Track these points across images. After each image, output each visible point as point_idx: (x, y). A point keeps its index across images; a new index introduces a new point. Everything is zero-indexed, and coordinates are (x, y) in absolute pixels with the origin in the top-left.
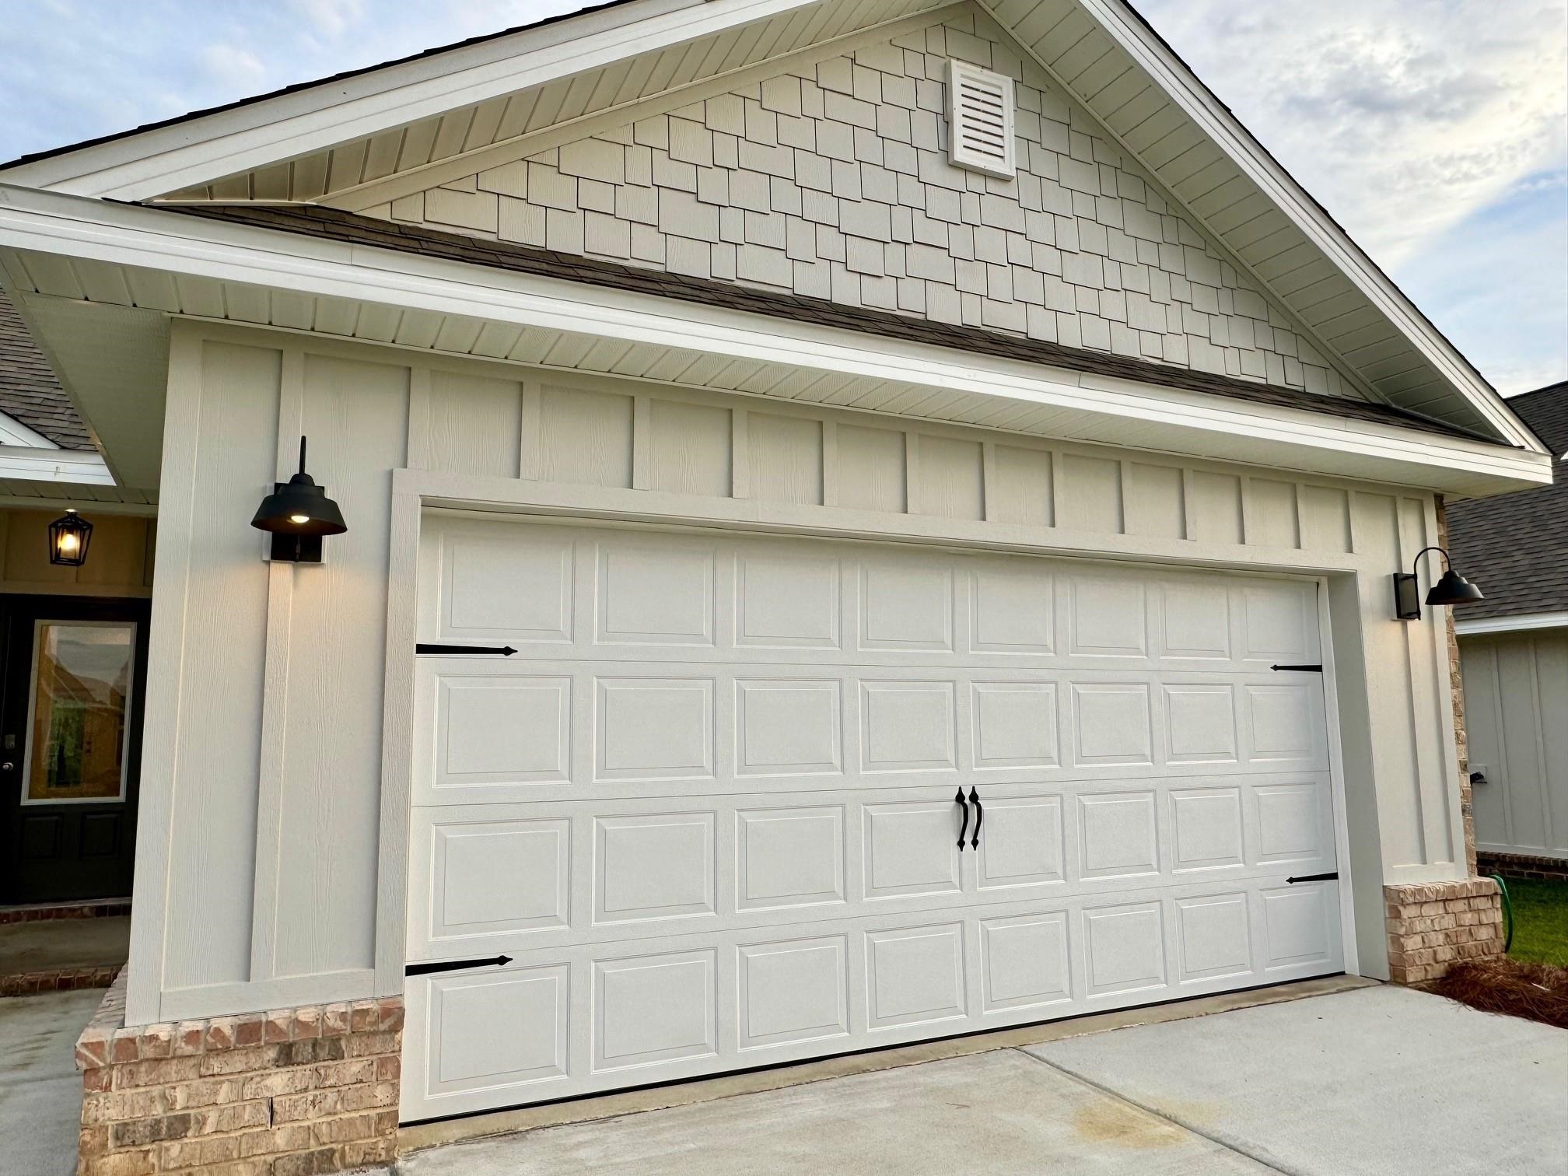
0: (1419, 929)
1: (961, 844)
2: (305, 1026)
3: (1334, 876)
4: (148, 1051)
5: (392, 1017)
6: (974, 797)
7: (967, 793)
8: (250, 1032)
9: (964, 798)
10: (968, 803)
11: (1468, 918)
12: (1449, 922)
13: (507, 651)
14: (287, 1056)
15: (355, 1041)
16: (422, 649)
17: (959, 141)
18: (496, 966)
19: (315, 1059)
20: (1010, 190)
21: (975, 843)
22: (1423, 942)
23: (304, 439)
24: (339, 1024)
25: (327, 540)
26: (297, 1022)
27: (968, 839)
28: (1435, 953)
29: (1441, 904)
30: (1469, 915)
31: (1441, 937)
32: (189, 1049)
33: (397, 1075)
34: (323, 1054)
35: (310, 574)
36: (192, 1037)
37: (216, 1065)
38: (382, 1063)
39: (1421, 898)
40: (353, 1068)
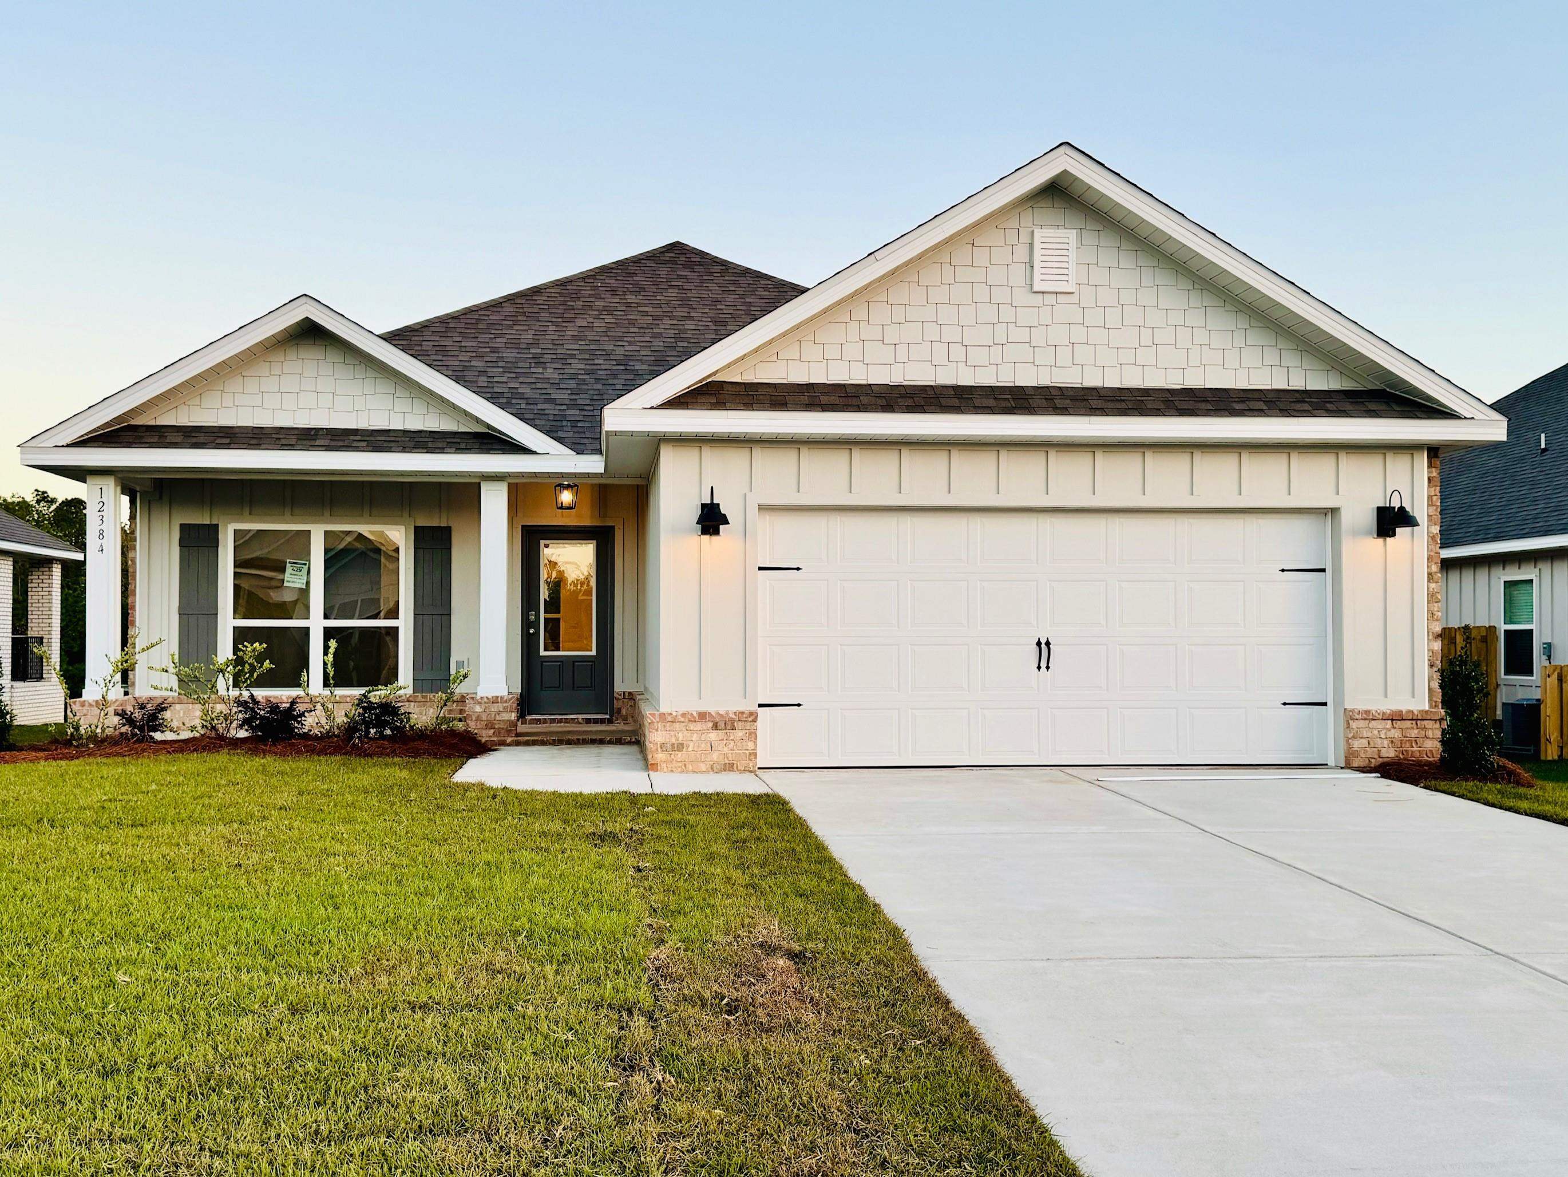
0: (1365, 735)
1: (1039, 668)
2: (722, 716)
3: (1325, 704)
4: (669, 719)
5: (753, 717)
6: (1048, 644)
7: (1043, 641)
8: (702, 716)
9: (1041, 643)
10: (1043, 647)
11: (1414, 733)
12: (1396, 734)
13: (798, 569)
14: (716, 727)
15: (740, 723)
16: (760, 569)
17: (1037, 276)
18: (796, 707)
19: (726, 729)
20: (1074, 299)
21: (1048, 668)
22: (1369, 743)
23: (712, 488)
24: (734, 717)
25: (721, 527)
26: (718, 714)
27: (1043, 665)
28: (1379, 751)
29: (1390, 722)
30: (1416, 731)
31: (1386, 743)
32: (682, 720)
33: (756, 739)
34: (729, 727)
35: (715, 538)
36: (683, 715)
37: (692, 726)
38: (750, 734)
39: (1368, 716)
40: (739, 734)
